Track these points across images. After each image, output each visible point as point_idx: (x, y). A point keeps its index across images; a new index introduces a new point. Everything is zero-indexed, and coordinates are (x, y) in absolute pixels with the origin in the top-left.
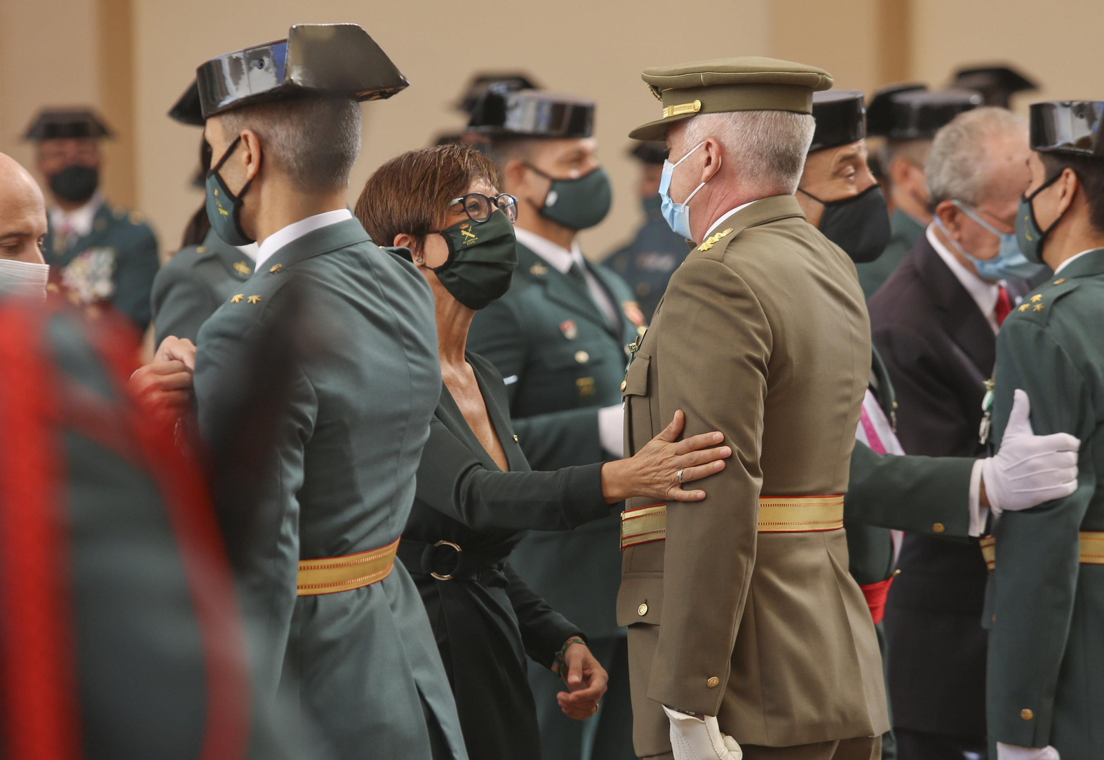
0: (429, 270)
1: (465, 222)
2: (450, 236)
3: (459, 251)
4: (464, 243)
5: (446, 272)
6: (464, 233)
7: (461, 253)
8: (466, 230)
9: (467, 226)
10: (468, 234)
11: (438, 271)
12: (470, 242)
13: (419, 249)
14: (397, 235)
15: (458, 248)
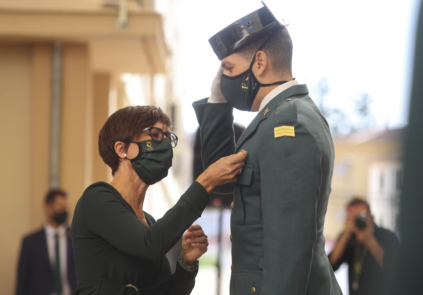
0: (128, 160)
1: (149, 141)
2: (141, 145)
3: (144, 153)
4: (147, 149)
5: (136, 162)
6: (148, 145)
7: (145, 154)
8: (149, 144)
9: (150, 143)
10: (150, 146)
11: (132, 161)
12: (149, 150)
13: (126, 149)
14: (117, 141)
15: (143, 151)
